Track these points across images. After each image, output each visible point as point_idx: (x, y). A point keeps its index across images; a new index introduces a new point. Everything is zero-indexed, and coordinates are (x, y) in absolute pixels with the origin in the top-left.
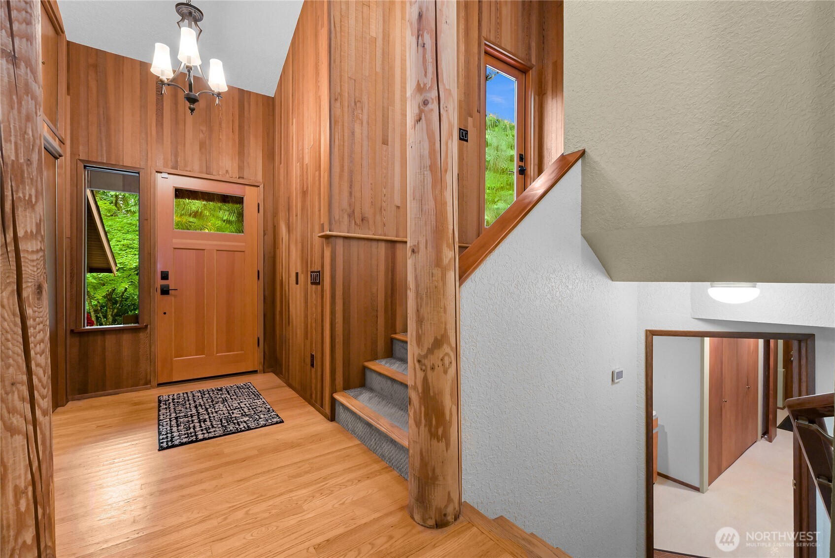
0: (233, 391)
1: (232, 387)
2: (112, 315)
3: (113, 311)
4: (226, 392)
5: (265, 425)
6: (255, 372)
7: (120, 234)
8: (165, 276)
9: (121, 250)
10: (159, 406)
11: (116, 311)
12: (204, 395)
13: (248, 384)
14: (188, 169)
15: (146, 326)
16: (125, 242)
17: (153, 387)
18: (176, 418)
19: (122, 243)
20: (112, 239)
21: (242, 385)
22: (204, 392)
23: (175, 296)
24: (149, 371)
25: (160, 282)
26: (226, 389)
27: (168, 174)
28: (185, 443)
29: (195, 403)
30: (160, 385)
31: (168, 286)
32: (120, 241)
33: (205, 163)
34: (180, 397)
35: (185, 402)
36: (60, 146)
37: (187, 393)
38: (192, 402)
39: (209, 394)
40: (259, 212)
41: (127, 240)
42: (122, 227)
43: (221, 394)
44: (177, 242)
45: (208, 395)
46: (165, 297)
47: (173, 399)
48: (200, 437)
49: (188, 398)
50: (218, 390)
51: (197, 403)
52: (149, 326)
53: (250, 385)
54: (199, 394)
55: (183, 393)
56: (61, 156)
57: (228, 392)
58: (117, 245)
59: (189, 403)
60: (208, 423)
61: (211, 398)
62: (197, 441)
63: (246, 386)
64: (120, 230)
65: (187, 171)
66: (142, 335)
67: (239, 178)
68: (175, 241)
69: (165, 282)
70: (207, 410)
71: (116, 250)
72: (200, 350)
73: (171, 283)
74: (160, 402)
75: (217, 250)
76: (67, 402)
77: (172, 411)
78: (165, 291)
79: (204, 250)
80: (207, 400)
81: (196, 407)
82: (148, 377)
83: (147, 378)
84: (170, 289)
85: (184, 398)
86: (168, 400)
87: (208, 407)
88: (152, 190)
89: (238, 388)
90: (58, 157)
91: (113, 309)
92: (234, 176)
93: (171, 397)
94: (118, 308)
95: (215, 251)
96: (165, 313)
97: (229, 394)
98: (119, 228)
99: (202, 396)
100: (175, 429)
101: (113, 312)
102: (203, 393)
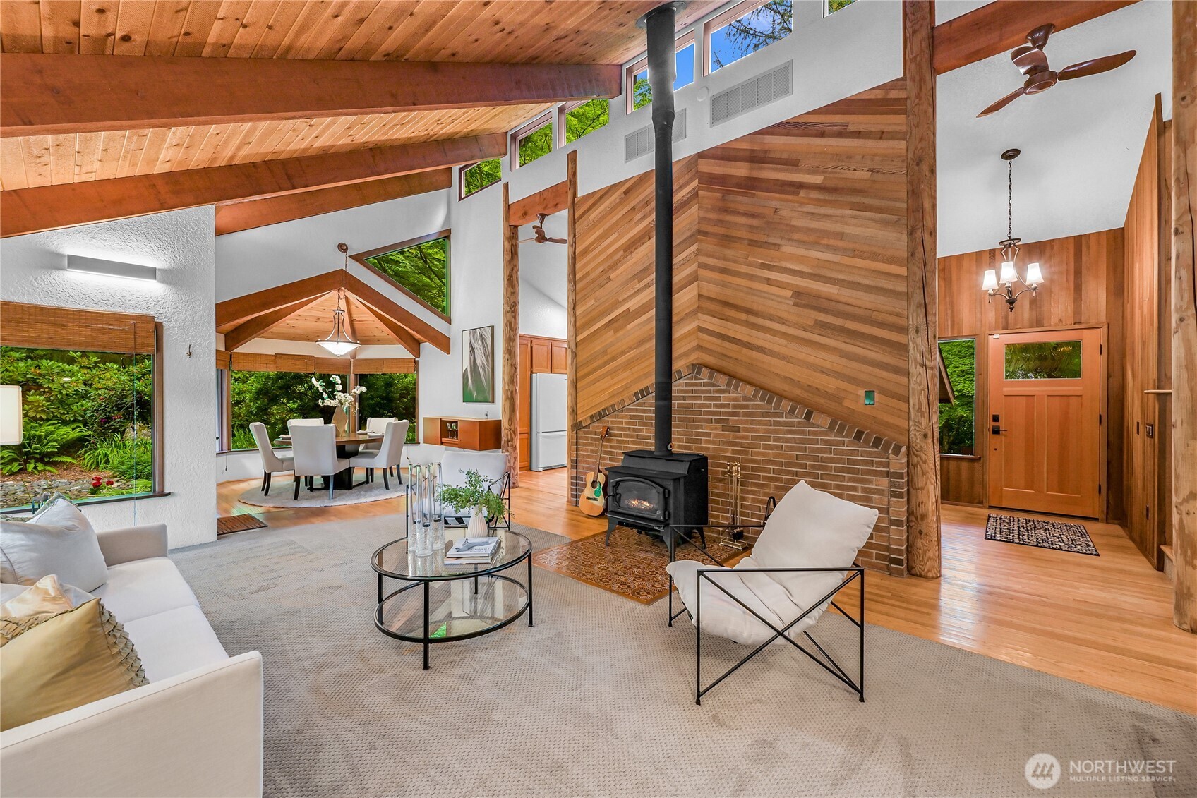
0: (1059, 527)
2: (948, 443)
3: (949, 438)
4: (1051, 526)
5: (1078, 552)
6: (1096, 520)
7: (957, 359)
8: (996, 419)
9: (958, 376)
10: (989, 519)
11: (951, 438)
13: (1079, 525)
14: (1019, 327)
15: (980, 458)
16: (963, 368)
17: (984, 507)
18: (1001, 528)
19: (960, 369)
20: (950, 365)
21: (1072, 524)
23: (1005, 436)
24: (981, 493)
25: (991, 424)
26: (1053, 524)
27: (999, 334)
28: (1004, 541)
29: (1018, 524)
30: (991, 507)
31: (999, 427)
32: (958, 367)
33: (1035, 318)
34: (1006, 518)
35: (1011, 522)
37: (1012, 517)
38: (1016, 523)
40: (1101, 353)
41: (965, 365)
42: (959, 352)
43: (1045, 525)
44: (1006, 390)
45: (1033, 523)
46: (997, 436)
47: (1000, 518)
48: (1017, 541)
49: (1014, 520)
50: (1044, 522)
51: (1021, 525)
52: (982, 459)
53: (1081, 527)
54: (1024, 520)
57: (1054, 526)
58: (955, 371)
59: (1013, 523)
60: (1026, 537)
61: (1035, 525)
62: (1013, 542)
63: (1075, 526)
64: (957, 355)
65: (1016, 329)
66: (976, 465)
67: (1075, 324)
68: (1005, 389)
69: (996, 424)
70: (1027, 530)
71: (954, 377)
72: (1029, 485)
73: (1002, 424)
74: (989, 517)
75: (1049, 396)
77: (998, 523)
78: (996, 431)
79: (1033, 396)
80: (1030, 525)
81: (1019, 527)
82: (981, 498)
83: (979, 499)
84: (1001, 429)
85: (1011, 520)
86: (996, 517)
87: (1029, 529)
88: (985, 350)
89: (1067, 525)
91: (949, 436)
92: (1068, 323)
93: (999, 516)
94: (954, 436)
95: (1046, 396)
96: (996, 449)
98: (957, 353)
99: (1026, 522)
100: (998, 533)
101: (948, 440)
102: (1029, 521)
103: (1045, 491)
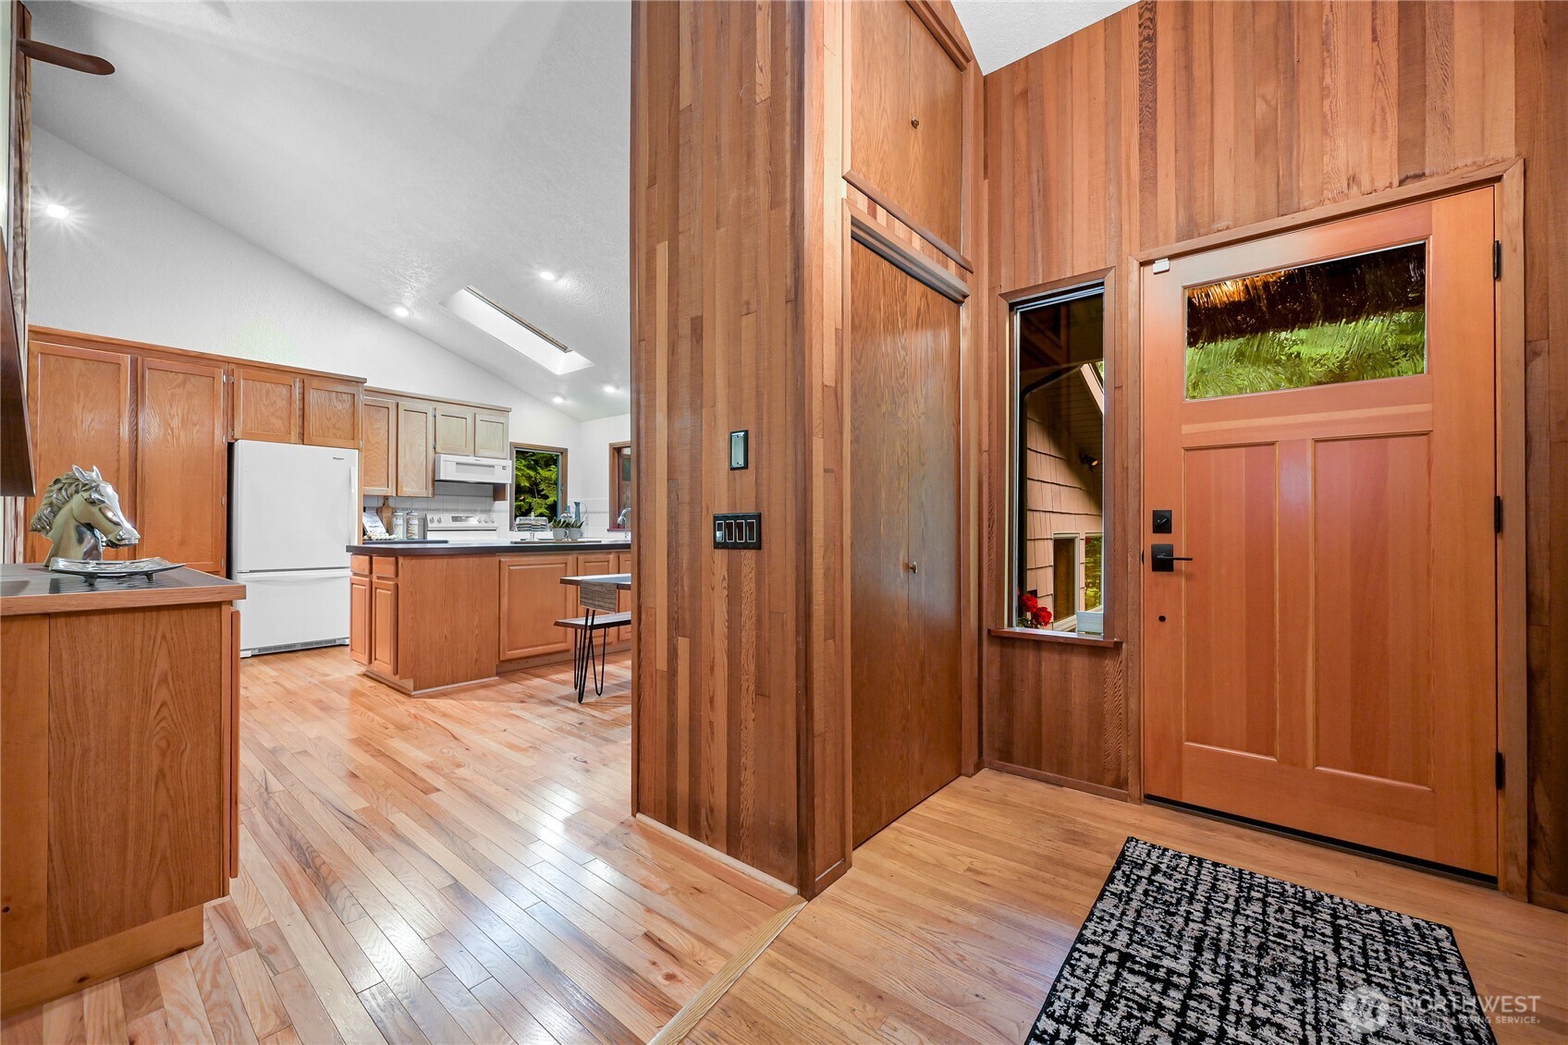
0: (1357, 939)
1: (1359, 911)
4: (1328, 931)
8: (1162, 523)
10: (1111, 879)
12: (1249, 900)
13: (1442, 933)
14: (1223, 224)
15: (1120, 645)
17: (1132, 799)
18: (1123, 959)
21: (1407, 923)
22: (1250, 888)
23: (1187, 576)
24: (1123, 755)
25: (1151, 539)
26: (1335, 916)
27: (1171, 258)
29: (1203, 922)
30: (1151, 799)
31: (1170, 549)
33: (1274, 186)
34: (1174, 869)
35: (1179, 902)
36: (963, 278)
37: (1200, 861)
38: (1197, 911)
39: (1265, 904)
40: (1498, 276)
43: (1305, 928)
44: (1192, 431)
45: (1257, 907)
46: (1163, 577)
47: (1156, 869)
49: (1195, 887)
50: (1303, 903)
51: (1211, 928)
52: (1124, 645)
53: (1446, 945)
54: (1232, 889)
55: (1191, 858)
56: (965, 296)
57: (1337, 931)
59: (1189, 913)
61: (1265, 931)
63: (1423, 937)
65: (1219, 231)
66: (1109, 665)
67: (1401, 183)
68: (1186, 429)
69: (1162, 539)
72: (1262, 740)
73: (1179, 541)
74: (1122, 857)
75: (1319, 441)
76: (978, 767)
77: (1130, 917)
78: (1163, 562)
79: (1272, 444)
80: (1247, 930)
81: (1199, 945)
82: (1123, 769)
83: (1119, 770)
84: (1175, 556)
85: (1184, 882)
86: (1141, 867)
87: (1237, 969)
89: (1385, 932)
90: (961, 298)
92: (1381, 187)
93: (1155, 854)
95: (1310, 444)
96: (1163, 619)
97: (1337, 949)
99: (1237, 901)
102: (1246, 890)
103: (1310, 762)
